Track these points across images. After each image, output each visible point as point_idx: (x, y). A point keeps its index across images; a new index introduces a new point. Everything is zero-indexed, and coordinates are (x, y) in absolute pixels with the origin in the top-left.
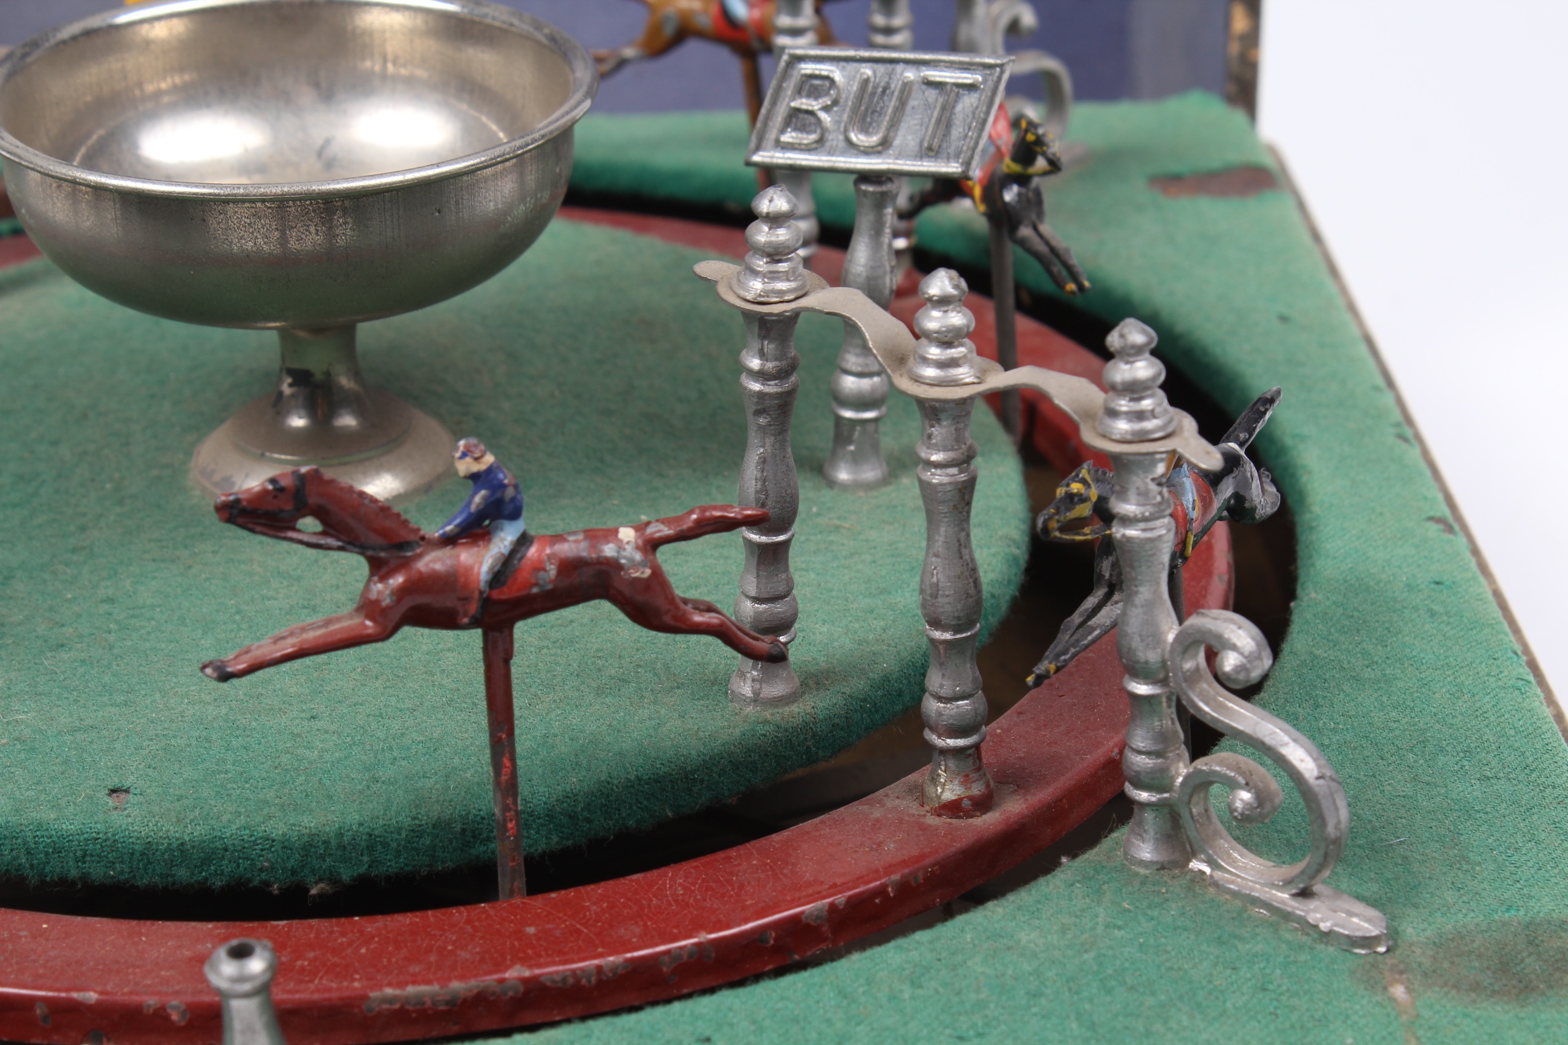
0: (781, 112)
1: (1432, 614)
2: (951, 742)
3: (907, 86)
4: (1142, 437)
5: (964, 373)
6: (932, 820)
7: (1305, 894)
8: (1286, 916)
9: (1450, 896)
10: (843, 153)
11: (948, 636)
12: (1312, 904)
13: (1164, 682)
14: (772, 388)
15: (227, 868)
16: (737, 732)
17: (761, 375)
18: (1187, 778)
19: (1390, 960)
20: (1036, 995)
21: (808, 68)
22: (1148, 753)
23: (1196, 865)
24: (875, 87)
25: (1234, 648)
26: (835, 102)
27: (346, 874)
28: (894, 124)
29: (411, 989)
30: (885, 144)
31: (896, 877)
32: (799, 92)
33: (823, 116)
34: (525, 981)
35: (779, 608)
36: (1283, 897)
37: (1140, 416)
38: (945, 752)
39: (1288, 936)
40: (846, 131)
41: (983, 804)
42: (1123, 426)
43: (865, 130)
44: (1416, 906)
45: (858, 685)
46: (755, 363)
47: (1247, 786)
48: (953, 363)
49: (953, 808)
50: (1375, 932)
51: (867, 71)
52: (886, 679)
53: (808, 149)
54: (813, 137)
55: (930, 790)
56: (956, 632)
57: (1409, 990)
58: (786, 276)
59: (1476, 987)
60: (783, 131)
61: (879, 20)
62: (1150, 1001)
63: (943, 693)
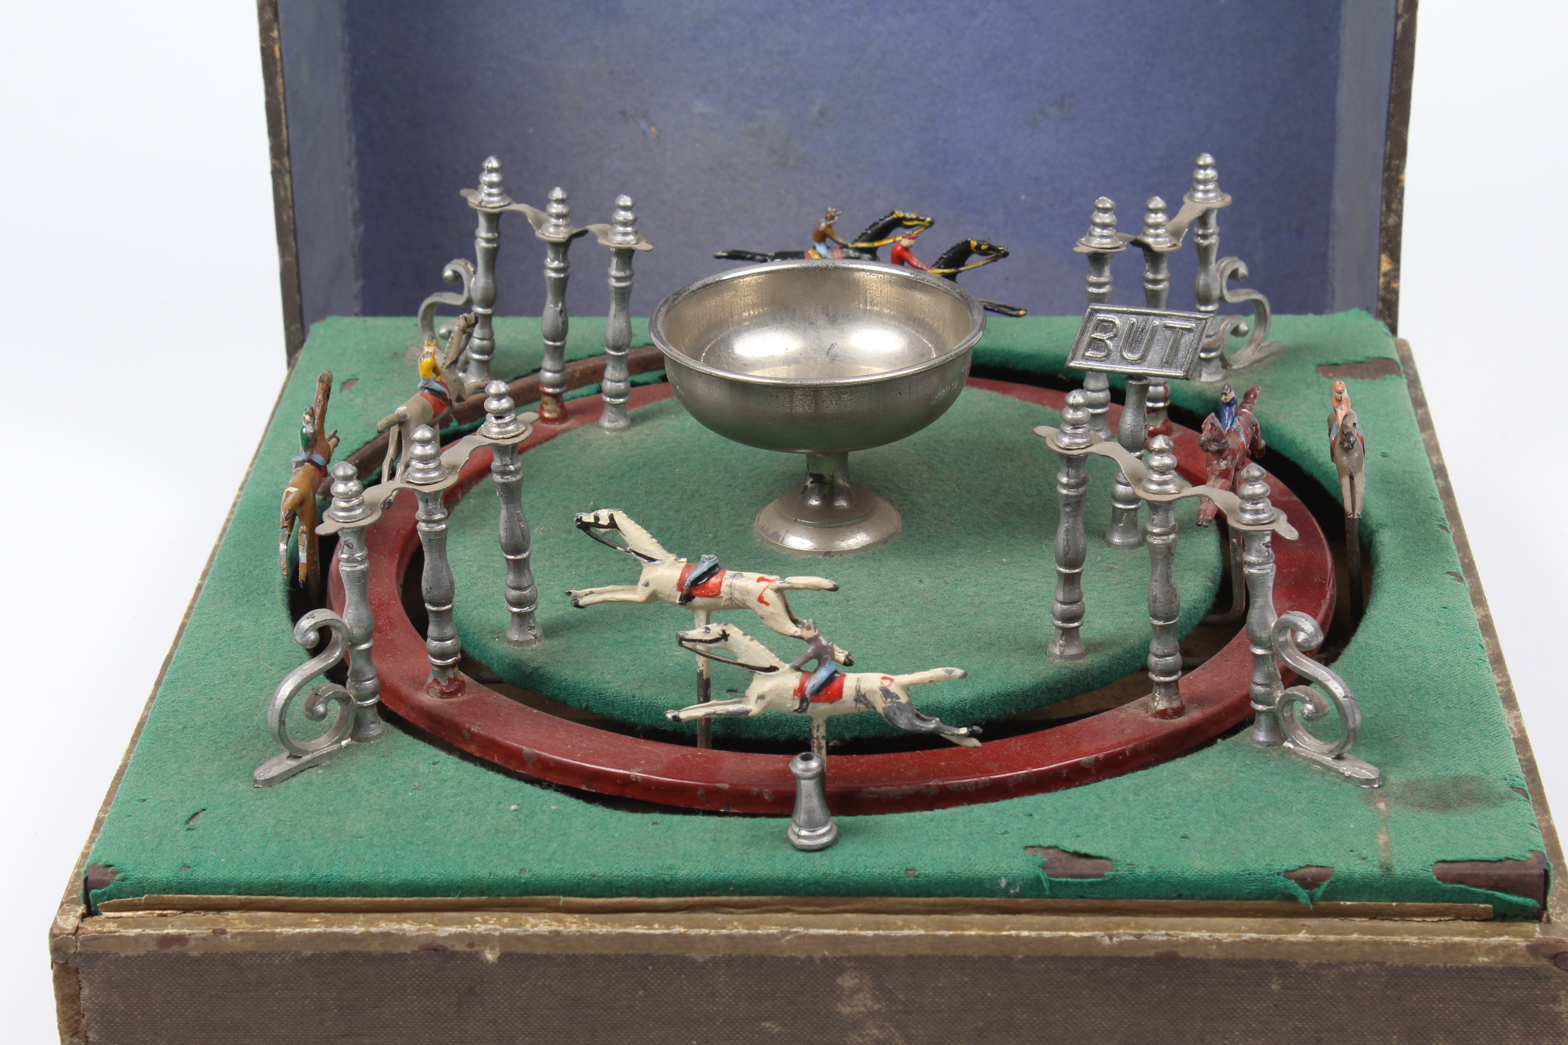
0: (1086, 340)
1: (1438, 624)
2: (1162, 679)
3: (1155, 329)
4: (1257, 523)
5: (1171, 488)
6: (1152, 720)
7: (1339, 758)
8: (1329, 769)
9: (1416, 763)
10: (1119, 363)
11: (1161, 623)
12: (1342, 763)
13: (1270, 648)
14: (1072, 493)
15: (788, 730)
16: (1051, 672)
17: (1067, 486)
18: (1282, 698)
19: (1380, 791)
20: (1197, 801)
21: (1101, 316)
22: (1261, 685)
23: (1287, 744)
24: (1138, 328)
25: (1303, 630)
26: (1116, 336)
27: (848, 736)
28: (1147, 349)
29: (883, 789)
30: (1143, 358)
31: (1130, 746)
32: (1096, 329)
33: (1108, 342)
34: (940, 787)
35: (1074, 607)
36: (1328, 759)
37: (1256, 512)
38: (1159, 684)
39: (1329, 778)
40: (1121, 351)
41: (1179, 712)
42: (1248, 517)
43: (1131, 351)
44: (1398, 767)
45: (1117, 651)
46: (1064, 480)
47: (1311, 702)
48: (1165, 483)
49: (1163, 714)
50: (1373, 777)
51: (1133, 319)
52: (1132, 648)
53: (1100, 360)
54: (1103, 354)
55: (1151, 704)
56: (1165, 621)
57: (1387, 805)
58: (1081, 436)
59: (1421, 805)
60: (1086, 350)
61: (1150, 276)
62: (1254, 806)
63: (1158, 653)
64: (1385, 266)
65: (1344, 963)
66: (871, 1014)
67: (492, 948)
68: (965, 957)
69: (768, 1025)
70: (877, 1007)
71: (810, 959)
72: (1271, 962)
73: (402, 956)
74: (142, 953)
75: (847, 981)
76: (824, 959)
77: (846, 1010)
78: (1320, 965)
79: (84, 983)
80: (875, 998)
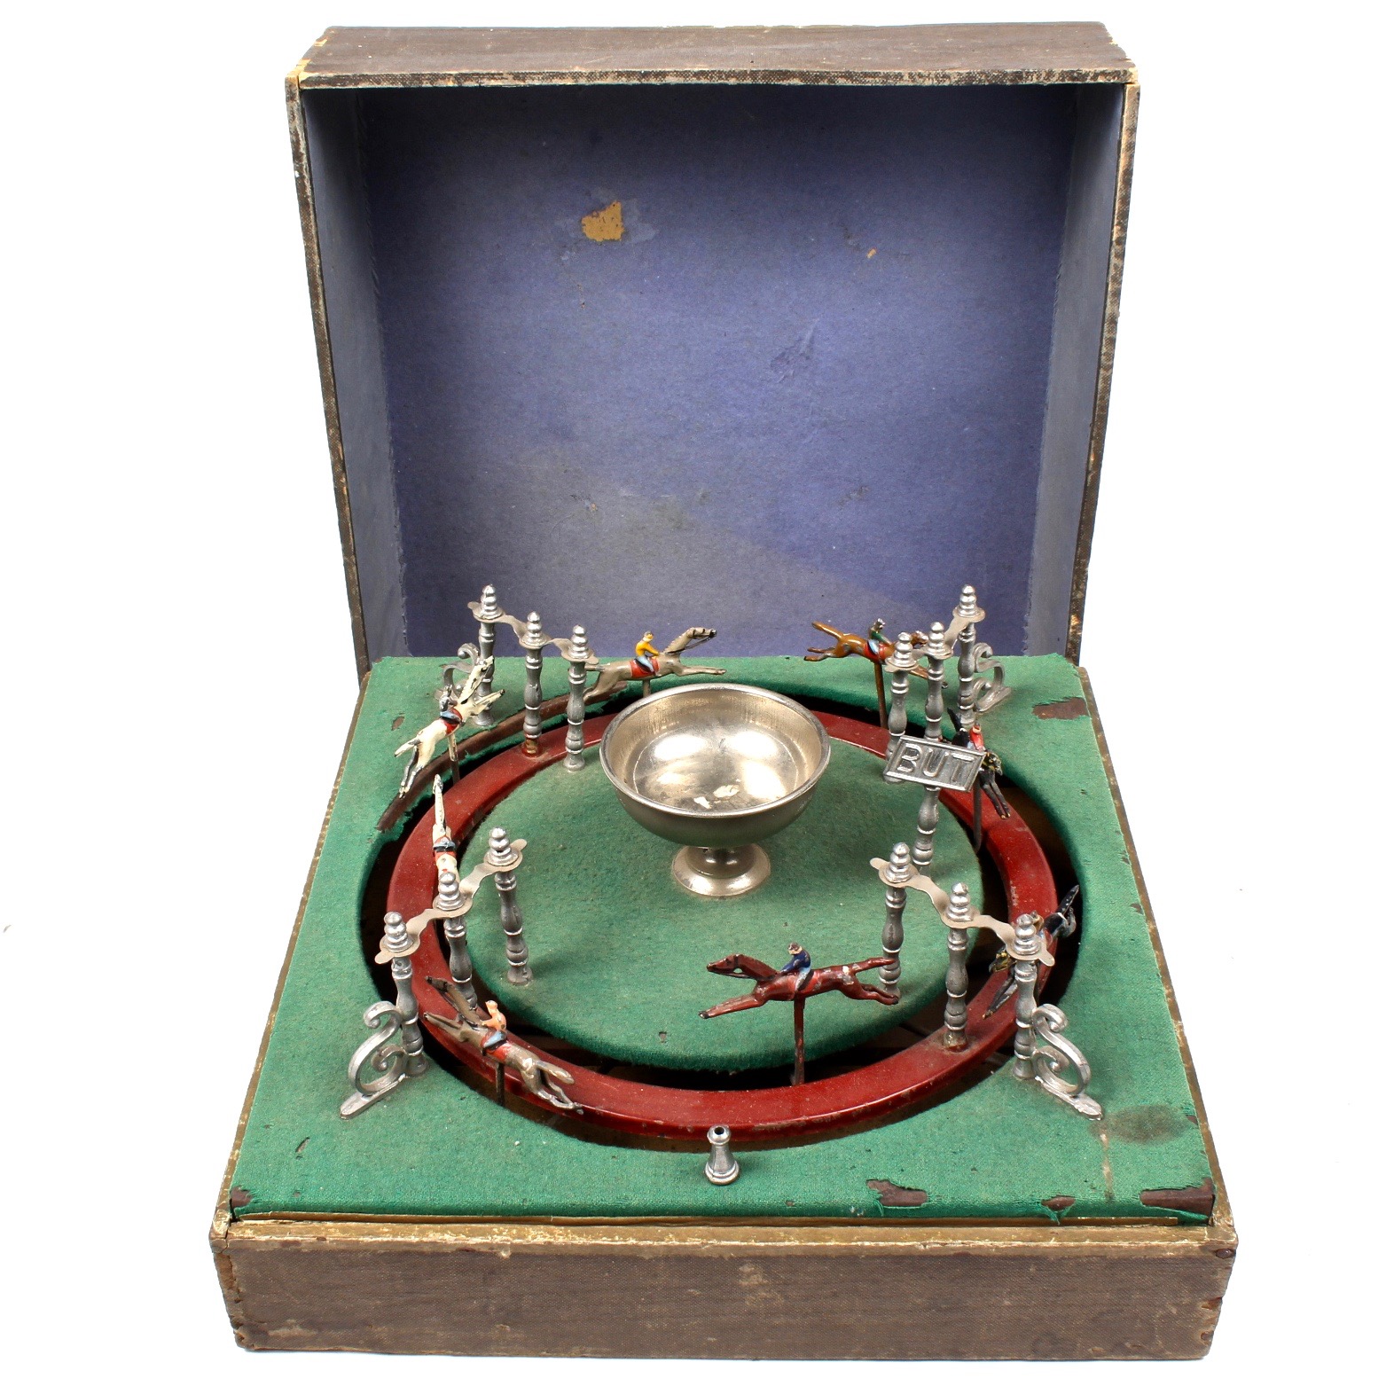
0: (898, 761)
2: (954, 1028)
3: (946, 758)
4: (1027, 954)
6: (947, 1053)
7: (1075, 1097)
8: (1068, 1104)
9: (1124, 1095)
10: (921, 777)
11: (956, 996)
12: (1077, 1101)
13: (1030, 1023)
14: (896, 907)
15: (701, 1065)
16: (878, 1015)
17: (893, 903)
18: (1036, 1054)
19: (1102, 1124)
20: (980, 1135)
21: (908, 745)
22: (1024, 1045)
23: (1038, 1078)
24: (934, 755)
25: (1055, 1021)
26: (918, 759)
27: (742, 1069)
28: (940, 770)
29: (768, 1124)
30: (937, 776)
31: (933, 1078)
32: (905, 753)
33: (914, 763)
34: (806, 1121)
35: (895, 972)
36: (1067, 1098)
37: (1027, 947)
38: (951, 1031)
39: (1068, 1112)
40: (922, 770)
41: (964, 1047)
42: (1020, 949)
43: (929, 770)
44: (1112, 1099)
45: (920, 992)
46: (891, 898)
47: (1057, 1062)
48: (963, 914)
49: (953, 1049)
50: (1097, 1113)
51: (931, 750)
53: (908, 774)
54: (910, 770)
55: (946, 1041)
56: (958, 994)
57: (1107, 1137)
58: (903, 873)
59: (1130, 1136)
60: (898, 766)
62: (1019, 1139)
63: (953, 1013)
64: (1074, 622)
65: (1079, 1257)
66: (762, 1285)
67: (506, 1251)
68: (826, 1256)
69: (692, 1291)
70: (765, 1282)
71: (721, 1257)
72: (1031, 1257)
73: (446, 1254)
74: (271, 1249)
75: (747, 1269)
76: (731, 1258)
77: (744, 1283)
78: (1063, 1258)
79: (234, 1264)
80: (764, 1277)
